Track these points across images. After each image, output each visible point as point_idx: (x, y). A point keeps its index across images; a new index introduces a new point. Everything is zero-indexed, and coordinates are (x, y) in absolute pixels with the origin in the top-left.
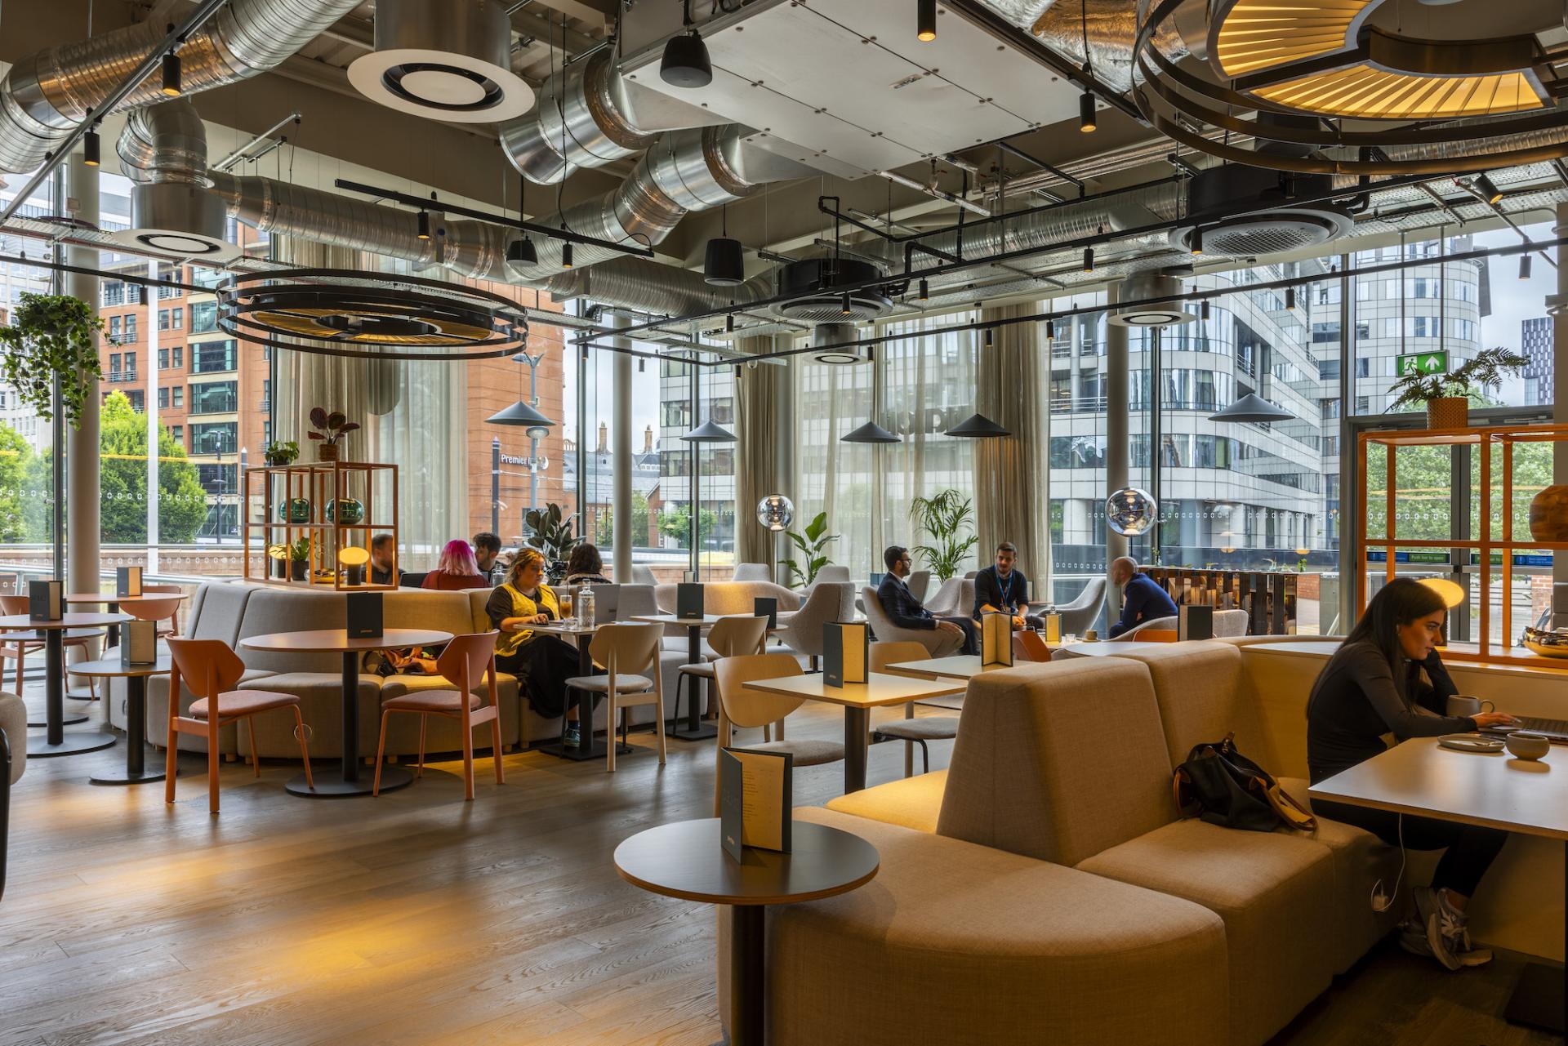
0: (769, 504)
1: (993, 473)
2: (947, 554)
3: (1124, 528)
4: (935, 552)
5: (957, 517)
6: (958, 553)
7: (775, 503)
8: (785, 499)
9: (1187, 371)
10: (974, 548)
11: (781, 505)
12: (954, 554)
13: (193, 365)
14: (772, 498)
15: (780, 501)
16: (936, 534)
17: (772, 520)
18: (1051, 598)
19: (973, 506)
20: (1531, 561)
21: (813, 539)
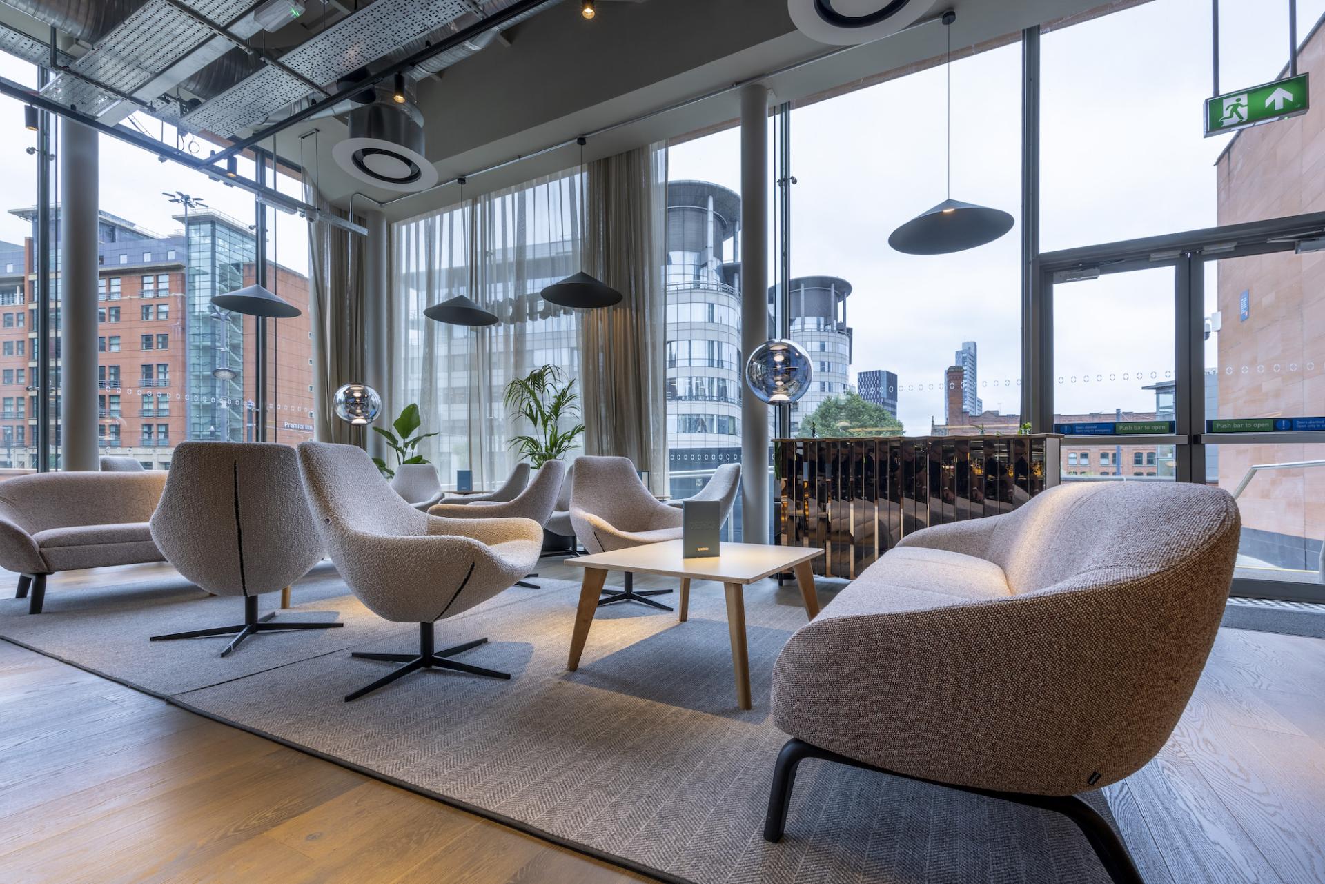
0: (349, 395)
1: (601, 355)
2: (548, 444)
3: (770, 394)
4: (535, 443)
5: (561, 400)
6: (562, 443)
7: (357, 395)
8: (371, 391)
9: (713, 378)
10: (579, 439)
11: (364, 397)
12: (556, 446)
13: (34, 354)
14: (354, 388)
15: (363, 392)
16: (534, 420)
17: (353, 412)
18: (667, 493)
19: (577, 390)
20: (1299, 424)
21: (405, 435)
